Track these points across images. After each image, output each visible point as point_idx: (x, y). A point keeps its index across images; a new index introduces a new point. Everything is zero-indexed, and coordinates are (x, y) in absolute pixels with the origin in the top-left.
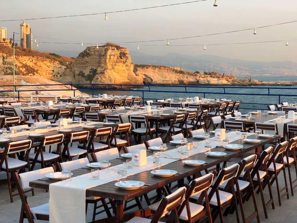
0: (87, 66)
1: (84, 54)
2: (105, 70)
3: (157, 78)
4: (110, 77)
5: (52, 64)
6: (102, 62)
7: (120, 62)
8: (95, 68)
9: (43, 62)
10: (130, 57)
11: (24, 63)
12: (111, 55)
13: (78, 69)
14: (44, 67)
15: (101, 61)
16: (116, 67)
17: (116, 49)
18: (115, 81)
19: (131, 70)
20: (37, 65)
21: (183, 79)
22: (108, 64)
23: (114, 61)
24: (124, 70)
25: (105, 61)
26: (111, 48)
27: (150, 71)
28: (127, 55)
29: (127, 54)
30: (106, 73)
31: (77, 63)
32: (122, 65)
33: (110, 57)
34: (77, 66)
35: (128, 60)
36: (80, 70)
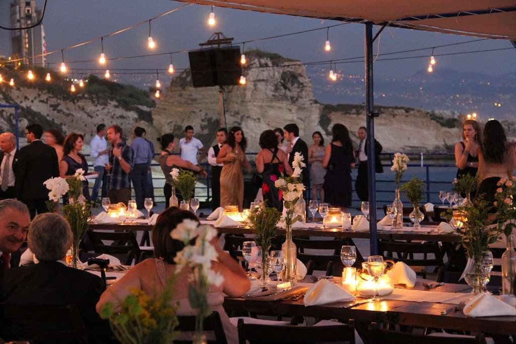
0: (194, 112)
1: (186, 78)
2: (242, 120)
5: (99, 107)
6: (234, 99)
7: (282, 99)
8: (215, 118)
9: (74, 103)
10: (310, 85)
11: (24, 104)
12: (260, 81)
13: (169, 121)
14: (78, 115)
17: (270, 63)
19: (312, 121)
20: (59, 111)
22: (250, 106)
23: (265, 96)
26: (256, 60)
28: (301, 79)
29: (301, 75)
31: (166, 103)
32: (289, 107)
33: (255, 85)
34: (167, 111)
35: (304, 93)
36: (174, 123)
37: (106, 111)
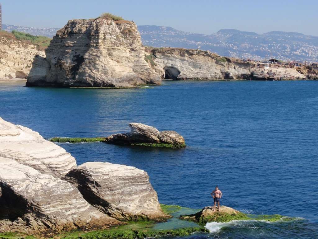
1: (65, 31)
2: (96, 57)
3: (186, 68)
4: (104, 68)
5: (23, 48)
7: (121, 44)
8: (81, 55)
10: (140, 36)
12: (107, 33)
13: (55, 56)
14: (10, 53)
15: (91, 43)
16: (114, 53)
17: (114, 23)
18: (112, 74)
19: (140, 57)
21: (229, 70)
22: (101, 48)
23: (110, 43)
24: (127, 57)
25: (97, 43)
26: (105, 21)
27: (176, 58)
28: (134, 33)
29: (134, 30)
30: (97, 62)
31: (53, 46)
32: (125, 49)
33: (104, 36)
34: (53, 51)
35: (136, 41)
36: (58, 58)
37: (26, 50)
